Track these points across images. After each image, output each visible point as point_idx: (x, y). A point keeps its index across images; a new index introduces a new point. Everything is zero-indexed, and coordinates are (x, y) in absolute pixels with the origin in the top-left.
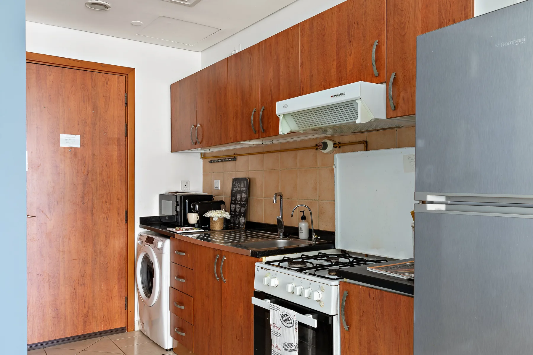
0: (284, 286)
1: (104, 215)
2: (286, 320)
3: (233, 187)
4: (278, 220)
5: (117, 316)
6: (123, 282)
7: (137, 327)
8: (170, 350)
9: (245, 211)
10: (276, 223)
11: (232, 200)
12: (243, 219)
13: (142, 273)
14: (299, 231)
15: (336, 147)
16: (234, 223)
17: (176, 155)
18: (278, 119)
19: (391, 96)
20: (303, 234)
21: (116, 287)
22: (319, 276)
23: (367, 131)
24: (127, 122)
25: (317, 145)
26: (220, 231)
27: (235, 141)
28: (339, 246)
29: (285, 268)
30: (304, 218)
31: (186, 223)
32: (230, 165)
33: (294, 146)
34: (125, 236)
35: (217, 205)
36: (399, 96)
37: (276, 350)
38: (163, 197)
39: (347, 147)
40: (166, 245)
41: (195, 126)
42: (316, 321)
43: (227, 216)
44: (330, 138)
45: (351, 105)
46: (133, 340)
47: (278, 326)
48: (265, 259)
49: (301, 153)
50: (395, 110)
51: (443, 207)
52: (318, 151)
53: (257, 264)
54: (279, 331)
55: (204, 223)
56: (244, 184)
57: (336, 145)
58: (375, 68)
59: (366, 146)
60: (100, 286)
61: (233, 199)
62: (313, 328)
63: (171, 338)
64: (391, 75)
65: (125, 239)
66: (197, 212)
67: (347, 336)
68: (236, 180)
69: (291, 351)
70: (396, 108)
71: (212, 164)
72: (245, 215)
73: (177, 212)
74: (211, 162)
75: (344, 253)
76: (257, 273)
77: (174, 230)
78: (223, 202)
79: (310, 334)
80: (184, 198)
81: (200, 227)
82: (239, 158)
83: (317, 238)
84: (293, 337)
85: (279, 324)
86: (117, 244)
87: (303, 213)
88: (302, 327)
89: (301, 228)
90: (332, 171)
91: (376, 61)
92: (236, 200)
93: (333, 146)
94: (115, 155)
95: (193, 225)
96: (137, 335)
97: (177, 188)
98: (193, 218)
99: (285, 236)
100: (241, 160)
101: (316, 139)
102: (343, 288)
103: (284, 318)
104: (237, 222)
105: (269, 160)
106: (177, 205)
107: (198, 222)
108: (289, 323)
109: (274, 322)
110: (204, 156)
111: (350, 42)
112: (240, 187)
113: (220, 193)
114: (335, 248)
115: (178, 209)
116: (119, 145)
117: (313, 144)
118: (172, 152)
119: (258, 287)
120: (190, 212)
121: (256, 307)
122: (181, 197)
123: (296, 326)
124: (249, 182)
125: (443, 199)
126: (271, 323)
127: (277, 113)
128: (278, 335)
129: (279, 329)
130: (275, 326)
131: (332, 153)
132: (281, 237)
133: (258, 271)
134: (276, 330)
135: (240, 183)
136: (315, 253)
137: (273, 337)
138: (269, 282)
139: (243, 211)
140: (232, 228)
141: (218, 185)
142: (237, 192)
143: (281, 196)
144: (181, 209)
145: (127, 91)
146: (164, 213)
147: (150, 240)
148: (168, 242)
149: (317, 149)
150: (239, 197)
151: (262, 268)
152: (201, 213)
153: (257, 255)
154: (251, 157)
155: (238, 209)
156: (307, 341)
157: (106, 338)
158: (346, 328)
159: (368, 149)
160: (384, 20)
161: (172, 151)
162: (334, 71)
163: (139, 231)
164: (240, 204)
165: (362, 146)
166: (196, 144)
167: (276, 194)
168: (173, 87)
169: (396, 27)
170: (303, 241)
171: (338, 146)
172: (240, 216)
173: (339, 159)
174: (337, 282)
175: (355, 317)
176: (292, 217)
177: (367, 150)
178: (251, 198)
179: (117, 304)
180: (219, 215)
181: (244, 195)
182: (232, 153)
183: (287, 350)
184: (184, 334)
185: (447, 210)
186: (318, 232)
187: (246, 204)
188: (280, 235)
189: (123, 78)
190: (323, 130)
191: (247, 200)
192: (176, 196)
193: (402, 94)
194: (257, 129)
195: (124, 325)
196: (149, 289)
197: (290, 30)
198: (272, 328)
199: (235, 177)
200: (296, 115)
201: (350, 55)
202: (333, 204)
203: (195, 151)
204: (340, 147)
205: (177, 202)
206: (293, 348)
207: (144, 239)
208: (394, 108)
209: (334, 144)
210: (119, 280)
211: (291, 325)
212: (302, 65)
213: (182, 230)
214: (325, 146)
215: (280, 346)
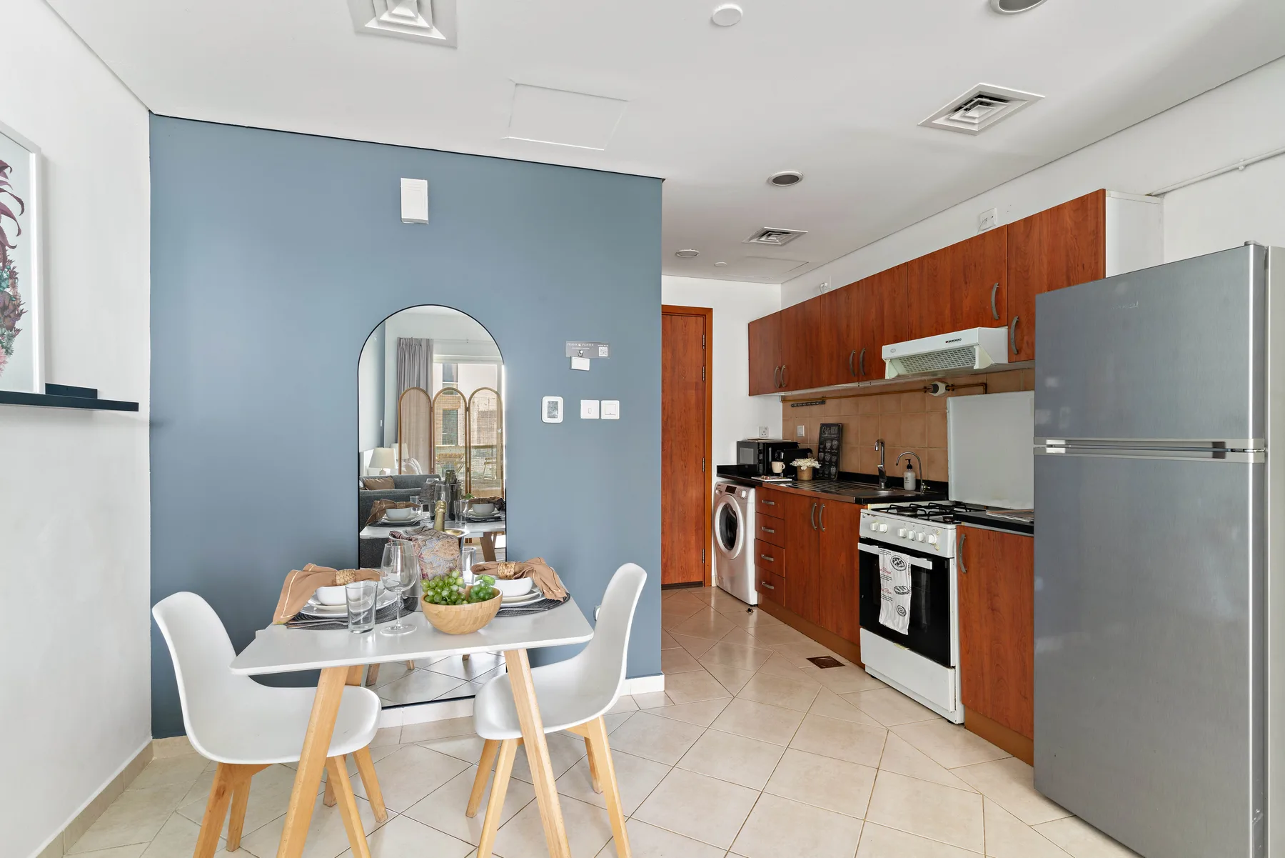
0: (895, 531)
1: (682, 463)
2: (898, 564)
3: (821, 434)
4: (880, 471)
5: (694, 569)
6: (701, 532)
7: (714, 584)
8: (755, 605)
9: (837, 460)
10: (878, 474)
11: (819, 448)
12: (835, 469)
13: (720, 524)
14: (905, 481)
15: (949, 390)
16: (823, 473)
17: (755, 399)
18: (884, 364)
19: (1013, 341)
20: (909, 485)
21: (694, 538)
22: (933, 521)
23: (986, 373)
24: (705, 365)
25: (925, 388)
26: (809, 481)
27: (830, 384)
28: (953, 497)
29: (894, 514)
30: (910, 467)
31: (770, 472)
32: (816, 409)
33: (897, 388)
34: (702, 485)
35: (805, 454)
36: (1022, 339)
37: (886, 594)
38: (741, 445)
39: (962, 390)
40: (751, 495)
41: (780, 368)
42: (931, 563)
43: (817, 465)
44: (941, 380)
45: (968, 351)
46: (710, 595)
47: (889, 570)
48: (870, 506)
49: (905, 395)
50: (1018, 353)
51: (1062, 451)
52: (927, 394)
53: (862, 510)
54: (889, 575)
55: (791, 472)
56: (835, 429)
57: (948, 388)
58: (994, 309)
59: (986, 389)
60: (679, 536)
61: (822, 446)
62: (928, 571)
63: (756, 592)
64: (1013, 318)
65: (702, 488)
66: (781, 461)
67: (965, 578)
68: (825, 427)
69: (903, 593)
70: (1018, 352)
71: (794, 408)
72: (837, 464)
73: (759, 460)
74: (793, 406)
75: (958, 504)
76: (862, 519)
77: (760, 479)
78: (809, 450)
79: (924, 577)
80: (768, 445)
81: (785, 476)
82: (828, 402)
83: (927, 489)
84: (905, 580)
85: (890, 568)
86: (694, 493)
87: (909, 462)
88: (915, 570)
89: (907, 478)
90: (945, 416)
91: (996, 304)
92: (825, 447)
93: (946, 389)
94: (693, 401)
95: (778, 475)
96: (714, 591)
97: (754, 435)
98: (778, 467)
99: (887, 487)
100: (830, 404)
101: (925, 380)
102: (960, 532)
103: (895, 562)
104: (827, 472)
105: (866, 404)
106: (760, 453)
107: (783, 471)
108: (902, 567)
109: (884, 565)
110: (784, 400)
111: (966, 283)
112: (830, 433)
113: (804, 440)
114: (948, 499)
115: (761, 457)
116: (697, 389)
117: (921, 386)
118: (749, 395)
119: (863, 533)
120: (774, 460)
121: (861, 552)
122: (764, 444)
123: (908, 570)
124: (841, 428)
125: (1063, 443)
126: (880, 568)
127: (883, 357)
128: (888, 579)
129: (890, 573)
130: (885, 570)
131: (944, 396)
132: (883, 487)
133: (864, 517)
134: (886, 574)
135: (830, 429)
136: (926, 503)
137: (883, 582)
138: (878, 527)
139: (834, 460)
140: (820, 478)
141: (801, 431)
142: (826, 439)
143: (883, 444)
144: (764, 456)
145: (705, 333)
146: (742, 462)
147: (731, 490)
148: (752, 491)
149: (925, 392)
150: (828, 445)
151: (868, 514)
152: (787, 461)
153: (862, 502)
154: (843, 400)
155: (828, 458)
156: (920, 587)
157: (684, 590)
158: (964, 570)
159: (988, 391)
160: (1005, 262)
161: (751, 394)
162: (947, 312)
163: (716, 480)
164: (831, 453)
165: (981, 389)
166: (781, 388)
167: (878, 441)
168: (751, 325)
169: (1018, 270)
170: (909, 492)
171: (952, 389)
172: (830, 465)
173: (952, 402)
174: (953, 526)
175: (974, 561)
176: (897, 465)
177: (986, 393)
178: (844, 445)
179: (694, 556)
180: (809, 464)
181: (835, 443)
182: (820, 396)
183: (899, 593)
184: (773, 588)
185: (1066, 452)
186: (928, 483)
187: (837, 453)
188: (881, 486)
189: (701, 320)
190: (934, 374)
191: (839, 448)
192: (759, 443)
193: (1026, 338)
194: (856, 372)
195: (701, 580)
196: (731, 541)
197: (895, 269)
198: (881, 572)
199: (824, 422)
200: (905, 360)
201: (967, 297)
202: (946, 452)
203: (776, 394)
204: (953, 390)
205: (759, 450)
206: (905, 591)
207: (724, 489)
208: (1016, 353)
209: (946, 387)
210: (696, 531)
211: (903, 568)
212: (910, 306)
213: (770, 479)
214: (936, 389)
215: (891, 590)
